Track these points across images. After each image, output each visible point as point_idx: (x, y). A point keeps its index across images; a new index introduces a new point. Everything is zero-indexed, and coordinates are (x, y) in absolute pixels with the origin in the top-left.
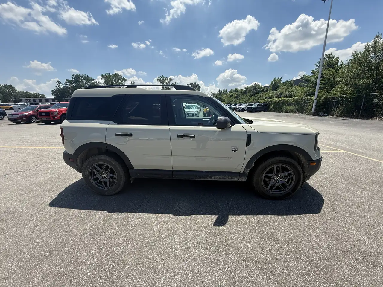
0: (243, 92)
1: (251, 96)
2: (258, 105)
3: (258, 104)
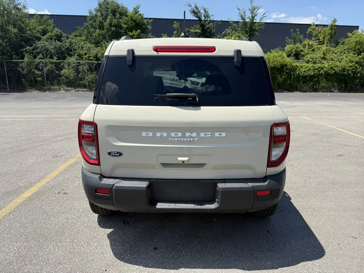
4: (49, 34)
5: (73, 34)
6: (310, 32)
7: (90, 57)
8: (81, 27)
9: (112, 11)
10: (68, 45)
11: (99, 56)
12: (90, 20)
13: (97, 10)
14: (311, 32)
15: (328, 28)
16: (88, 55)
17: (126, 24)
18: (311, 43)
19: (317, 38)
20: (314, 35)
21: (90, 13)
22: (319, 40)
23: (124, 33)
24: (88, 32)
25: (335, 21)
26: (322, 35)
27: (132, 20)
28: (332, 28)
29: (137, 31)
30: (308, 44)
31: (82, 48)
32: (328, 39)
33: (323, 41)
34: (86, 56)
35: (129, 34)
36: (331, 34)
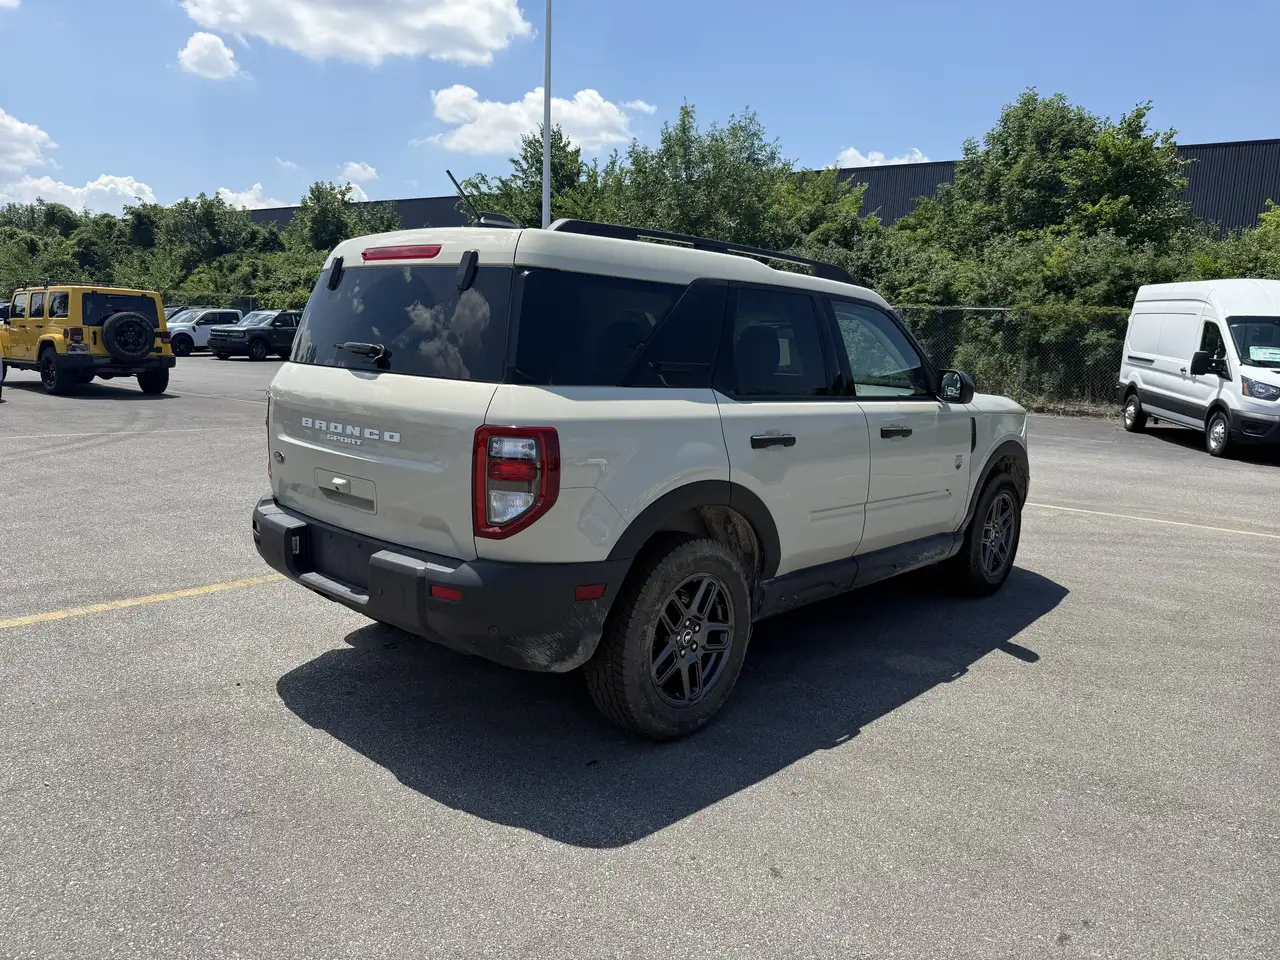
0: (122, 234)
1: (189, 265)
2: (276, 319)
3: (275, 313)
4: (823, 227)
5: (899, 222)
7: (924, 291)
8: (930, 198)
9: (1038, 135)
10: (866, 255)
11: (954, 289)
12: (963, 172)
13: (993, 139)
16: (916, 286)
17: (1077, 173)
21: (967, 149)
23: (1067, 206)
24: (945, 212)
27: (1107, 157)
29: (1116, 198)
31: (907, 263)
34: (909, 289)
35: (1084, 210)
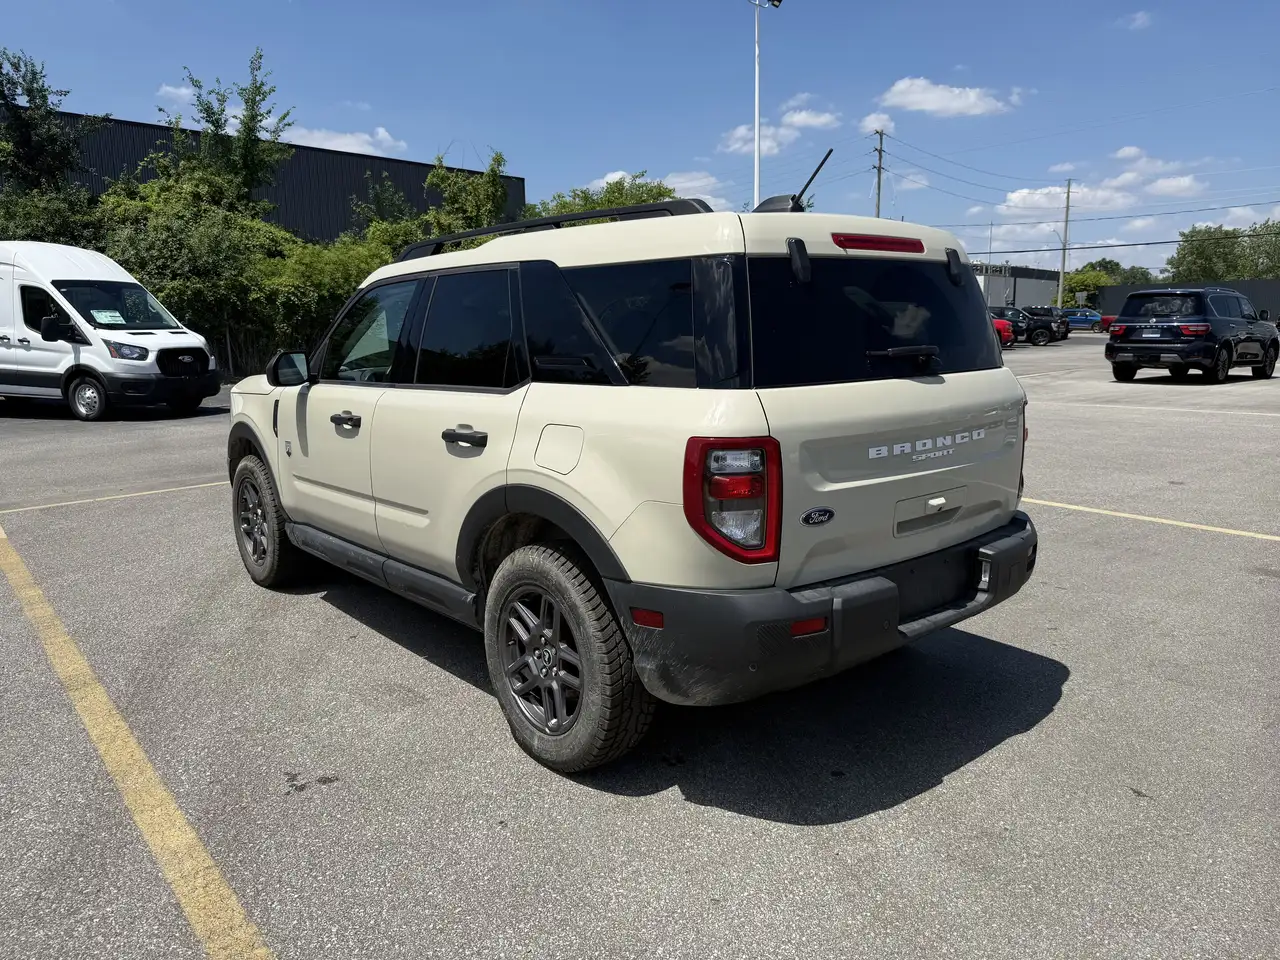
6: (432, 184)
14: (438, 186)
15: (485, 179)
18: (445, 219)
19: (456, 206)
20: (446, 195)
22: (465, 212)
25: (499, 160)
26: (470, 198)
28: (494, 180)
30: (439, 223)
32: (490, 212)
33: (476, 216)
36: (492, 197)
